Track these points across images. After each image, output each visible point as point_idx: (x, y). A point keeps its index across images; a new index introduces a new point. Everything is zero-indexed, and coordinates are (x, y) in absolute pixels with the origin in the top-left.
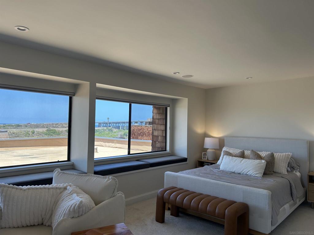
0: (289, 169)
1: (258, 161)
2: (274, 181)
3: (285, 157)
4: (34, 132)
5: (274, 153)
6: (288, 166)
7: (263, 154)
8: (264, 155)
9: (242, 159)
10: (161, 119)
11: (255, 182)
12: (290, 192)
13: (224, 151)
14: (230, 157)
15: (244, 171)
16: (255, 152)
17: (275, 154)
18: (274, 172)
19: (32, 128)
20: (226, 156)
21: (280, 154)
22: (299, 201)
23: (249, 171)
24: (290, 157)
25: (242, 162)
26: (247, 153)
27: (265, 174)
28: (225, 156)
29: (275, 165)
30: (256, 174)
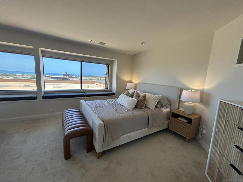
3: (156, 98)
4: (101, 79)
21: (154, 96)
24: (160, 98)
27: (136, 107)
30: (128, 107)
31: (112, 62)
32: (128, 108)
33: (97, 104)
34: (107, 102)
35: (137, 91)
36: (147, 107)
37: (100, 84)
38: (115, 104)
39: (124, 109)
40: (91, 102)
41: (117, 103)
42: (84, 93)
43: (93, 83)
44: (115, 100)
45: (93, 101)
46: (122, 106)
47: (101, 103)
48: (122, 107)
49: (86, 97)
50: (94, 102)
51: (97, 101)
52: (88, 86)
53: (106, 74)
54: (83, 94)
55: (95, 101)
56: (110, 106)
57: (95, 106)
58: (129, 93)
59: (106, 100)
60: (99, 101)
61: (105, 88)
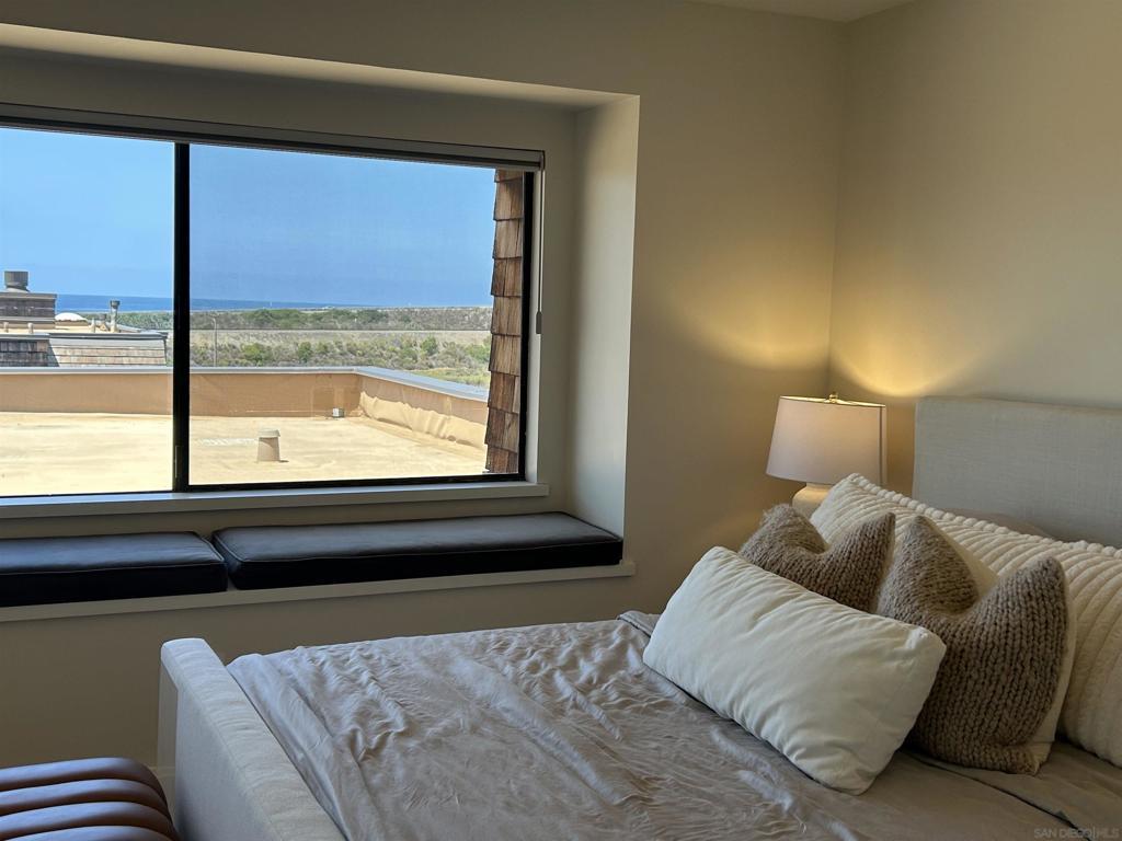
4: (435, 347)
19: (429, 328)
30: (811, 752)
31: (579, 124)
32: (808, 765)
33: (372, 690)
34: (515, 661)
35: (932, 514)
36: (1080, 747)
37: (429, 417)
38: (628, 700)
39: (745, 775)
40: (299, 661)
41: (652, 688)
42: (214, 539)
43: (339, 398)
44: (616, 638)
45: (322, 653)
46: (716, 736)
47: (427, 674)
48: (714, 748)
49: (233, 596)
50: (340, 663)
51: (376, 647)
52: (272, 442)
53: (497, 289)
54: (205, 552)
55: (352, 650)
56: (547, 720)
57: (348, 725)
58: (814, 543)
59: (493, 635)
60: (408, 652)
61: (480, 469)
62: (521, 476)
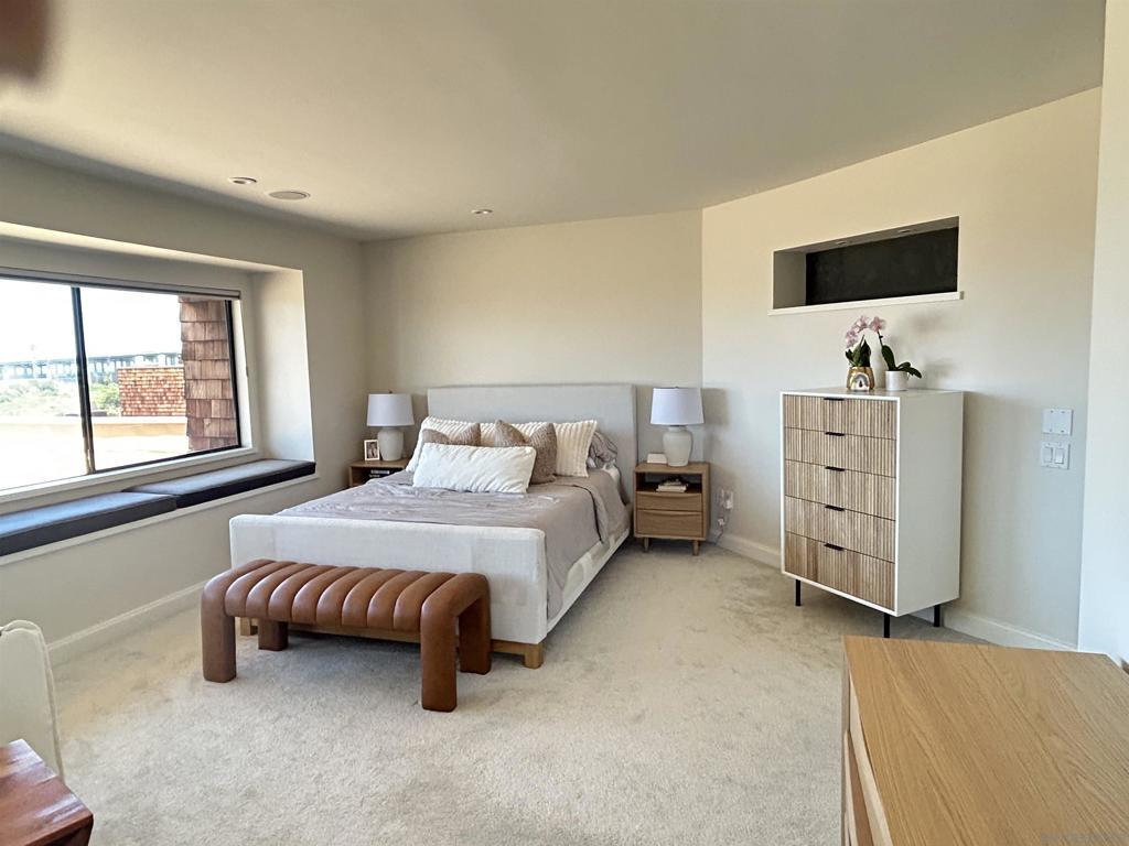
0: (592, 463)
1: (515, 450)
2: (555, 499)
3: (582, 432)
5: (555, 424)
6: (589, 455)
7: (528, 430)
8: (532, 432)
9: (473, 448)
10: (213, 341)
11: (505, 510)
12: (593, 522)
13: (425, 430)
14: (441, 446)
15: (478, 483)
16: (509, 427)
17: (557, 427)
18: (556, 475)
20: (429, 444)
21: (570, 425)
22: (616, 540)
23: (490, 482)
24: (593, 431)
25: (474, 457)
26: (488, 430)
28: (427, 445)
29: (559, 455)
30: (512, 486)
31: (256, 283)
32: (510, 491)
62: (240, 446)
